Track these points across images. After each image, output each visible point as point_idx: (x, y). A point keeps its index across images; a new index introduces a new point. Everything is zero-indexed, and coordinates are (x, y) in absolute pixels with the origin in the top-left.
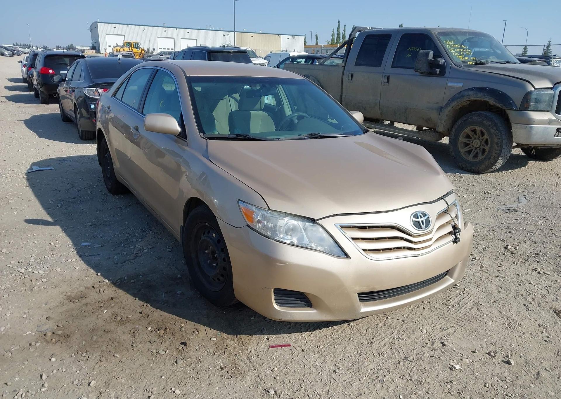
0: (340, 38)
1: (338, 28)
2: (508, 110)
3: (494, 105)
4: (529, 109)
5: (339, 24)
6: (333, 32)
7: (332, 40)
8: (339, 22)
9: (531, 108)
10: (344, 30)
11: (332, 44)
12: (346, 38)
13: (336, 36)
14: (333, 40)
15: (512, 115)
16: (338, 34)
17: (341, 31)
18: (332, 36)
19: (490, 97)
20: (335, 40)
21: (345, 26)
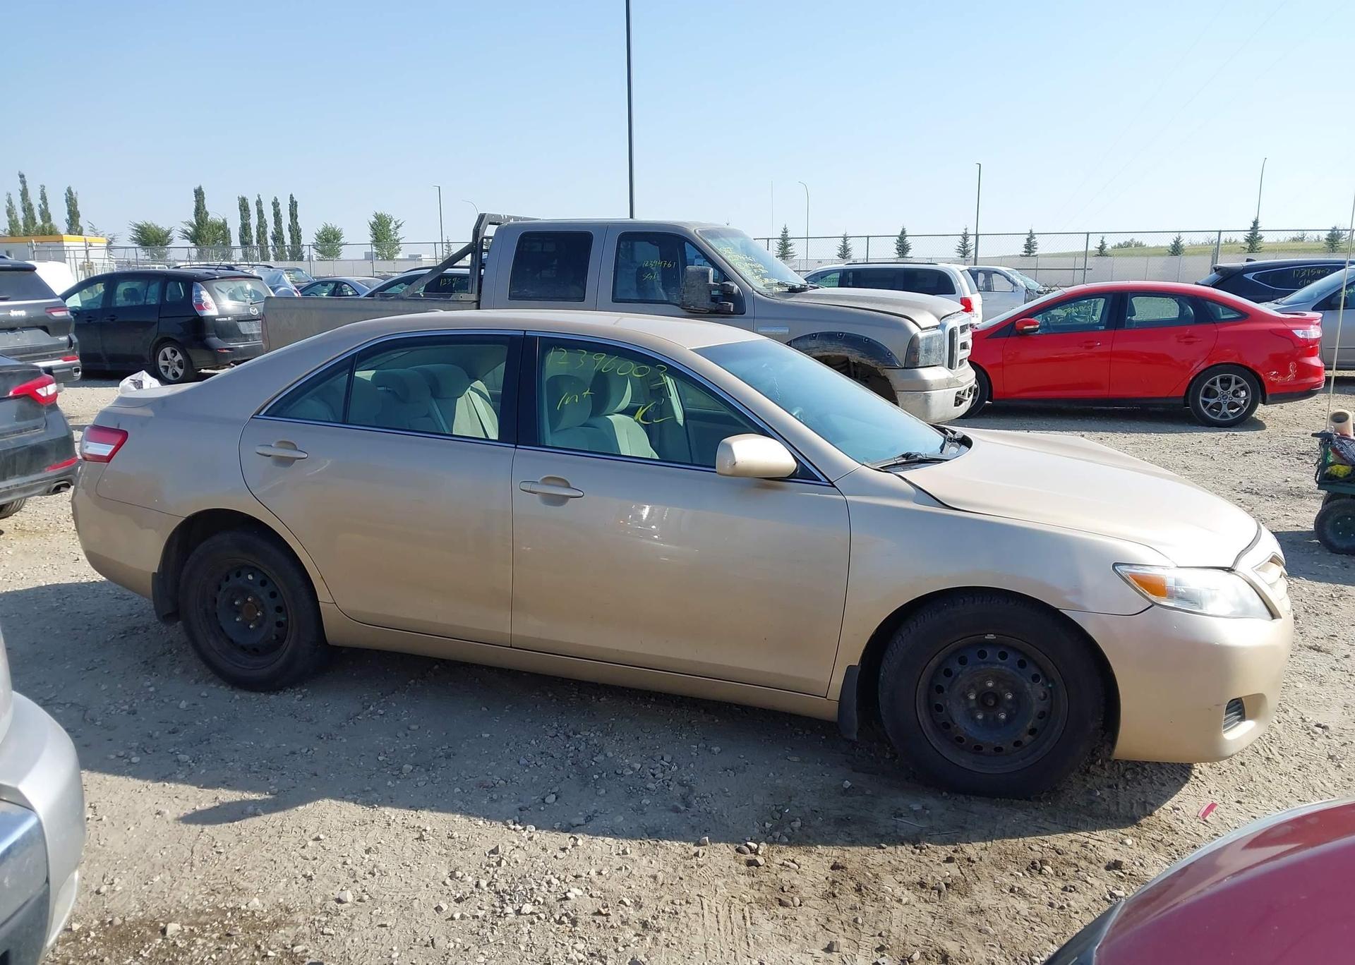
0: (34, 219)
1: (24, 194)
2: (887, 370)
3: (860, 364)
4: (920, 365)
5: (23, 182)
6: (10, 202)
7: (10, 225)
8: (22, 176)
9: (922, 361)
10: (44, 198)
11: (12, 233)
12: (52, 217)
13: (20, 215)
14: (13, 224)
15: (895, 377)
16: (28, 209)
17: (35, 201)
18: (10, 212)
19: (851, 349)
20: (21, 223)
21: (43, 187)
